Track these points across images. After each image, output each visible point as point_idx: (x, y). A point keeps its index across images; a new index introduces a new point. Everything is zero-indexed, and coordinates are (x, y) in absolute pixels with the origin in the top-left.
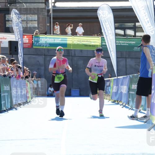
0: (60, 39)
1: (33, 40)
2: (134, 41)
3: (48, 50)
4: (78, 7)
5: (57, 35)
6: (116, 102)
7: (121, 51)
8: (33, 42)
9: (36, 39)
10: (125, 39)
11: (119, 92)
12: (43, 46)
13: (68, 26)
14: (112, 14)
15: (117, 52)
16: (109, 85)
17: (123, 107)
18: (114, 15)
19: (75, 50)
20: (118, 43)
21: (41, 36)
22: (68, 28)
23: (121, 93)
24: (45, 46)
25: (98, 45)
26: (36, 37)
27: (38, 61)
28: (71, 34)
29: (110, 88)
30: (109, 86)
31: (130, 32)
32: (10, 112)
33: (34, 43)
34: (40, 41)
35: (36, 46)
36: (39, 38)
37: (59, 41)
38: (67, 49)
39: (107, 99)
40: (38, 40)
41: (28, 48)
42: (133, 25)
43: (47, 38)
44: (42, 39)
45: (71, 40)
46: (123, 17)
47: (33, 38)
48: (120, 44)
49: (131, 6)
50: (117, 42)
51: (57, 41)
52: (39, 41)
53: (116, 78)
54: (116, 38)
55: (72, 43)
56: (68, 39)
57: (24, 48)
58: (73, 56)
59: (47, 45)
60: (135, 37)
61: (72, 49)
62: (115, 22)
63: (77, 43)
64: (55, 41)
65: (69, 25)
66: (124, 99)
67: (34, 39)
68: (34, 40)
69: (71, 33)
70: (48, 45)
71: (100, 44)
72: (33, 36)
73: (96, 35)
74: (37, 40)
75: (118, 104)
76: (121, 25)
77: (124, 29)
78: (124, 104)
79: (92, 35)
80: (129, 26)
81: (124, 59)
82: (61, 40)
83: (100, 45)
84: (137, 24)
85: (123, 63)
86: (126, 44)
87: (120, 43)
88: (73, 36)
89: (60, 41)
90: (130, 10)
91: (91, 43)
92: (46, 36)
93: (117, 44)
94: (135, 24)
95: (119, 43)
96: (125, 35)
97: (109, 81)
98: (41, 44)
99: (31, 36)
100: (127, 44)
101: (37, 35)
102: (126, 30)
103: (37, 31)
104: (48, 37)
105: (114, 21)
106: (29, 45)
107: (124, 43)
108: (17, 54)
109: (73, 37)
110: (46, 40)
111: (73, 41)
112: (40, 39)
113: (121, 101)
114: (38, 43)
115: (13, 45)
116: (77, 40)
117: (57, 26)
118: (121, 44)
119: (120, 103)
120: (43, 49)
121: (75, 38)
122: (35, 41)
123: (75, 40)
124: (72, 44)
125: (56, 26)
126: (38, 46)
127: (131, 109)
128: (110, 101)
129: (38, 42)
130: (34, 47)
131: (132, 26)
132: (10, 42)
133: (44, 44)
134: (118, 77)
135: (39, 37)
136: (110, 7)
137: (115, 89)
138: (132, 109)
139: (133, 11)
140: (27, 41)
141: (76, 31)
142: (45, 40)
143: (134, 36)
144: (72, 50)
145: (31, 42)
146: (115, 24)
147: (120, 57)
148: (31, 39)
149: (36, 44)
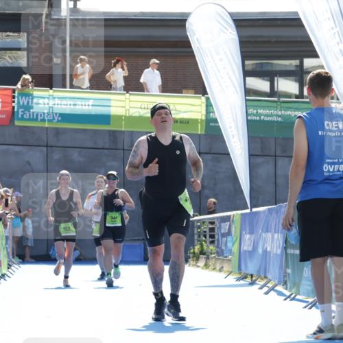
0: (91, 102)
1: (14, 102)
2: (298, 109)
3: (58, 132)
4: (143, 14)
5: (82, 89)
6: (249, 280)
7: (261, 138)
8: (14, 108)
9: (23, 101)
10: (274, 104)
11: (260, 251)
12: (43, 120)
13: (115, 66)
14: (235, 33)
15: (252, 139)
16: (227, 231)
17: (267, 293)
18: (240, 37)
19: (132, 132)
20: (254, 115)
22: (114, 69)
24: (50, 121)
25: (197, 120)
26: (22, 94)
27: (29, 163)
28: (124, 87)
29: (229, 239)
30: (229, 233)
33: (18, 111)
34: (35, 106)
35: (23, 119)
36: (32, 99)
37: (87, 107)
38: (109, 131)
39: (221, 270)
40: (28, 102)
41: (2, 125)
42: (296, 66)
43: (54, 98)
44: (41, 101)
45: (122, 104)
46: (269, 42)
47: (14, 97)
48: (258, 118)
49: (296, 13)
50: (250, 111)
51: (84, 107)
52: (32, 108)
53: (248, 211)
54: (246, 100)
55: (124, 114)
56: (112, 103)
58: (126, 148)
59: (54, 119)
60: (303, 98)
61: (123, 129)
62: (245, 56)
63: (137, 115)
64: (77, 107)
65: (118, 61)
67: (16, 100)
68: (19, 102)
69: (123, 84)
70: (56, 118)
71: (204, 118)
72: (14, 91)
73: (193, 91)
74: (25, 104)
75: (252, 283)
76: (262, 63)
77: (270, 75)
78: (270, 285)
79: (182, 93)
80: (284, 69)
81: (271, 160)
82: (92, 105)
83: (201, 120)
85: (266, 169)
86: (274, 119)
87: (260, 115)
88: (127, 92)
89: (90, 107)
91: (177, 114)
92: (51, 91)
93: (249, 118)
94: (302, 63)
95: (257, 115)
96: (273, 93)
97: (227, 219)
98: (37, 115)
99: (9, 93)
100: (280, 116)
101: (27, 91)
102: (276, 78)
103: (28, 79)
104: (56, 94)
105: (242, 52)
106: (4, 116)
107: (271, 115)
109: (128, 95)
110: (51, 103)
111: (127, 108)
112: (35, 100)
114: (30, 111)
116: (139, 105)
117: (82, 67)
118: (262, 117)
119: (257, 282)
120: (42, 128)
121: (133, 98)
122: (20, 107)
123: (132, 104)
124: (125, 117)
125: (79, 65)
126: (29, 120)
127: (289, 297)
128: (231, 277)
129: (28, 108)
130: (17, 123)
131: (294, 69)
133: (46, 115)
134: (254, 210)
135: (32, 95)
136: (229, 13)
137: (247, 242)
138: (294, 299)
139: (302, 26)
141: (142, 81)
142: (48, 104)
143: (297, 97)
144: (123, 132)
145: (9, 109)
146: (247, 62)
147: (260, 153)
148: (9, 99)
149: (22, 115)
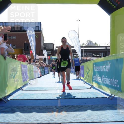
21: (52, 56)
23: (73, 71)
31: (75, 55)
32: (44, 76)
41: (49, 60)
57: (48, 60)
66: (74, 72)
84: (77, 53)
90: (75, 50)
104: (54, 57)
108: (46, 61)
113: (73, 73)
115: (45, 59)
129: (51, 58)
132: (44, 58)
133: (53, 59)
140: (49, 58)
